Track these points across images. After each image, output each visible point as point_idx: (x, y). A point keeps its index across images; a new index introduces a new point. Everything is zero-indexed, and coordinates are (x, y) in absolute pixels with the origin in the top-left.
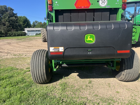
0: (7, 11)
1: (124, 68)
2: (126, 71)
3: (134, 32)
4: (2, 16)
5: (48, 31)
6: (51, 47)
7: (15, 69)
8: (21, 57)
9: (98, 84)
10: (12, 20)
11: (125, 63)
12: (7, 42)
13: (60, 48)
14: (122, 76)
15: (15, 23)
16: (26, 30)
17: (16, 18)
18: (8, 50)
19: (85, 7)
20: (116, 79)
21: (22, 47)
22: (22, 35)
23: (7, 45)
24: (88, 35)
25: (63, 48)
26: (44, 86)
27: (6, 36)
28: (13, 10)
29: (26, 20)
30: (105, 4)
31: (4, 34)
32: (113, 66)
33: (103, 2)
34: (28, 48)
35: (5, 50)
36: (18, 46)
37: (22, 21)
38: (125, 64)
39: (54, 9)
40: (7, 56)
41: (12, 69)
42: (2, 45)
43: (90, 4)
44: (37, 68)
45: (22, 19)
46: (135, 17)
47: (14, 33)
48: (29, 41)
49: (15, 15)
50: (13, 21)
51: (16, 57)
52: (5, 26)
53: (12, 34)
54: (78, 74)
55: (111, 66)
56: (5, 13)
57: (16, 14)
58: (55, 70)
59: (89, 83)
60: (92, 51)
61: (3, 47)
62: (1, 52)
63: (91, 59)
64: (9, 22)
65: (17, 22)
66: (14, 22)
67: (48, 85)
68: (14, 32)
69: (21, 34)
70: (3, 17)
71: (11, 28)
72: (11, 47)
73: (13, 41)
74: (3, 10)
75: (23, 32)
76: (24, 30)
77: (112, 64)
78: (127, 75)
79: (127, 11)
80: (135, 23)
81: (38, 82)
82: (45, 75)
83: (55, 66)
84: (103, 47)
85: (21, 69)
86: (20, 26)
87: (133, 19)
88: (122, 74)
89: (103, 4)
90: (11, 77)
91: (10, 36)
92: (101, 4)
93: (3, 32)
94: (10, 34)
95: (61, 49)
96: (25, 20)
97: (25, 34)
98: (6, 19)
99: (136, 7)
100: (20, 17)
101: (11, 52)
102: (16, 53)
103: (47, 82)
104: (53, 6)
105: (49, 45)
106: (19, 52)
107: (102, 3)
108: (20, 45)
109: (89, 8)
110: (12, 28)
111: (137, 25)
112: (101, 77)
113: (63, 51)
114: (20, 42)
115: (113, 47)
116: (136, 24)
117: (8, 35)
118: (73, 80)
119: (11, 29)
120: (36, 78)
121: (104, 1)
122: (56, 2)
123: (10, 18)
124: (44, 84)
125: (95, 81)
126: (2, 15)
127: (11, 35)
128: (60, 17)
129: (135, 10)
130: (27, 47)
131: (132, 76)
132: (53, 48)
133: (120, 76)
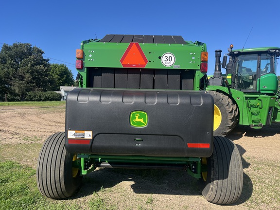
0: (30, 54)
1: (212, 176)
2: (216, 183)
3: (257, 107)
4: (19, 63)
5: (68, 102)
6: (70, 130)
7: (17, 167)
8: (37, 144)
9: (165, 206)
10: (37, 71)
11: (214, 167)
12: (19, 111)
13: (86, 132)
14: (210, 192)
15: (44, 76)
16: (63, 90)
17: (46, 68)
18: (16, 127)
19: (137, 65)
20: (203, 199)
21: (45, 122)
22: (52, 99)
23: (18, 118)
24: (136, 113)
25: (90, 133)
26: (61, 203)
27: (23, 99)
28: (42, 53)
29: (64, 72)
30: (172, 62)
31: (19, 95)
32: (196, 172)
33: (168, 58)
34: (56, 126)
35: (11, 127)
36: (39, 120)
37: (58, 73)
38: (214, 169)
39: (86, 65)
40: (10, 141)
41: (11, 166)
42: (8, 117)
43: (146, 61)
44: (49, 167)
45: (57, 69)
46: (258, 79)
47: (38, 95)
48: (62, 112)
49: (46, 63)
50: (40, 72)
51: (27, 142)
52: (22, 80)
53: (35, 96)
54: (133, 183)
55: (192, 171)
56: (27, 57)
57: (47, 60)
58: (84, 172)
59: (147, 203)
60: (142, 140)
61: (8, 121)
62: (3, 131)
63: (144, 156)
64: (32, 73)
65: (47, 75)
66: (42, 75)
67: (68, 202)
68: (39, 92)
69: (51, 96)
70: (21, 63)
71: (35, 84)
72: (25, 122)
73: (31, 110)
74: (23, 52)
75: (56, 93)
76: (59, 90)
77: (194, 167)
78: (219, 191)
79: (245, 68)
80: (259, 90)
81: (48, 195)
82: (63, 181)
83: (85, 166)
84: (162, 135)
85: (27, 167)
86: (52, 82)
87: (254, 82)
88: (210, 189)
89: (168, 61)
90: (3, 181)
91: (31, 100)
92: (164, 62)
93: (17, 91)
94: (30, 96)
95: (88, 135)
96: (62, 72)
97: (59, 98)
98: (26, 67)
99: (260, 62)
100: (55, 66)
101: (20, 132)
102: (30, 134)
103: (67, 195)
104: (84, 62)
105: (67, 126)
106: (35, 134)
107: (166, 60)
108: (42, 120)
109: (145, 68)
110: (37, 85)
111: (263, 94)
112: (175, 191)
113: (91, 138)
114: (44, 113)
115: (179, 136)
116: (261, 92)
117: (28, 97)
118: (119, 195)
119: (34, 86)
120: (45, 187)
121: (170, 58)
122: (90, 56)
123: (35, 66)
124: (61, 199)
125: (161, 200)
126: (21, 61)
127: (32, 98)
128: (97, 79)
129: (259, 67)
130: (54, 124)
131: (227, 194)
132: (74, 132)
133: (207, 192)
